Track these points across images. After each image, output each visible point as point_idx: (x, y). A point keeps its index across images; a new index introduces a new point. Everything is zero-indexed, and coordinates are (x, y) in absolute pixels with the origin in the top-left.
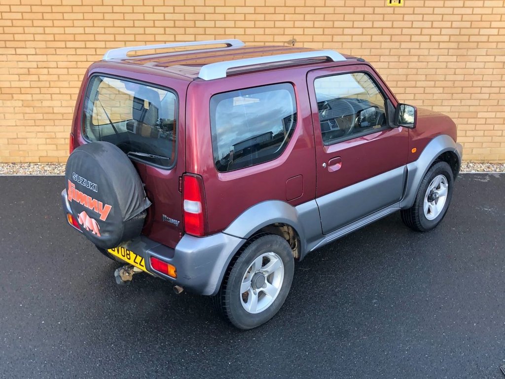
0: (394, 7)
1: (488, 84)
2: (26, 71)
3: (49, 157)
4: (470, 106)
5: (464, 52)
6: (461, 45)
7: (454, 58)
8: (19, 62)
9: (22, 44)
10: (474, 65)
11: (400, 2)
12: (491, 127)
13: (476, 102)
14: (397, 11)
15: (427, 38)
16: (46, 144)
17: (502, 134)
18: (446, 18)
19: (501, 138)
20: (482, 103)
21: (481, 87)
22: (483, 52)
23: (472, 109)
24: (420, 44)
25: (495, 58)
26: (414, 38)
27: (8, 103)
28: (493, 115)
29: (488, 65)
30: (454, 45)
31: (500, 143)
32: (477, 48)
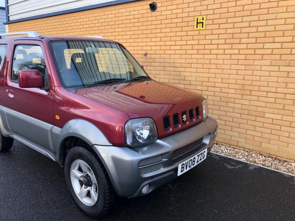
0: (199, 30)
1: (274, 90)
4: (257, 106)
5: (251, 62)
6: (249, 57)
7: (243, 67)
10: (261, 73)
11: (203, 27)
12: (278, 127)
13: (263, 104)
14: (202, 32)
15: (222, 52)
17: (289, 135)
18: (235, 36)
19: (288, 138)
20: (268, 105)
21: (267, 92)
22: (268, 63)
23: (259, 109)
24: (217, 56)
25: (279, 68)
26: (213, 52)
28: (279, 117)
29: (272, 74)
30: (243, 57)
31: (288, 143)
32: (262, 59)
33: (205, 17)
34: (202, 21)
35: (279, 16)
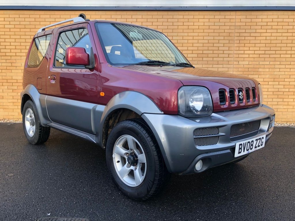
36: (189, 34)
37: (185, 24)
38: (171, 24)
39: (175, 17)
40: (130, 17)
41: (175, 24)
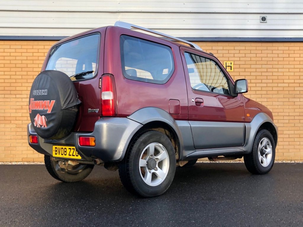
1: (287, 114)
2: (20, 107)
3: (28, 158)
5: (271, 96)
6: (269, 92)
8: (17, 102)
9: (20, 92)
10: (278, 103)
11: (231, 69)
12: (293, 140)
16: (27, 150)
17: (300, 144)
18: (258, 77)
19: (299, 146)
20: (285, 125)
21: (283, 116)
22: (282, 96)
25: (289, 99)
27: (8, 126)
28: (292, 132)
29: (285, 103)
30: (265, 92)
31: (300, 149)
32: (278, 94)
33: (232, 62)
34: (230, 65)
35: (285, 66)
36: (296, 66)
37: (291, 55)
38: (276, 55)
39: (280, 48)
40: (232, 48)
41: (280, 55)
